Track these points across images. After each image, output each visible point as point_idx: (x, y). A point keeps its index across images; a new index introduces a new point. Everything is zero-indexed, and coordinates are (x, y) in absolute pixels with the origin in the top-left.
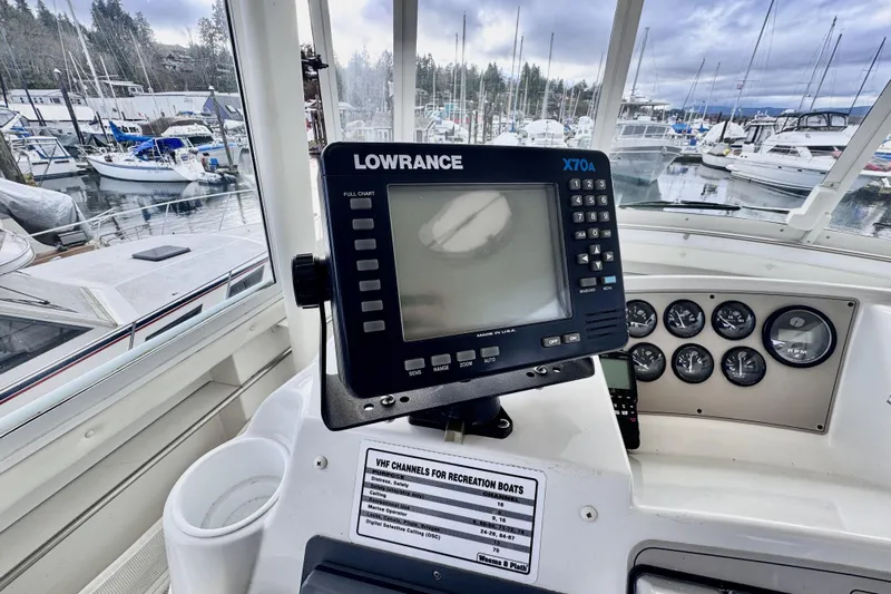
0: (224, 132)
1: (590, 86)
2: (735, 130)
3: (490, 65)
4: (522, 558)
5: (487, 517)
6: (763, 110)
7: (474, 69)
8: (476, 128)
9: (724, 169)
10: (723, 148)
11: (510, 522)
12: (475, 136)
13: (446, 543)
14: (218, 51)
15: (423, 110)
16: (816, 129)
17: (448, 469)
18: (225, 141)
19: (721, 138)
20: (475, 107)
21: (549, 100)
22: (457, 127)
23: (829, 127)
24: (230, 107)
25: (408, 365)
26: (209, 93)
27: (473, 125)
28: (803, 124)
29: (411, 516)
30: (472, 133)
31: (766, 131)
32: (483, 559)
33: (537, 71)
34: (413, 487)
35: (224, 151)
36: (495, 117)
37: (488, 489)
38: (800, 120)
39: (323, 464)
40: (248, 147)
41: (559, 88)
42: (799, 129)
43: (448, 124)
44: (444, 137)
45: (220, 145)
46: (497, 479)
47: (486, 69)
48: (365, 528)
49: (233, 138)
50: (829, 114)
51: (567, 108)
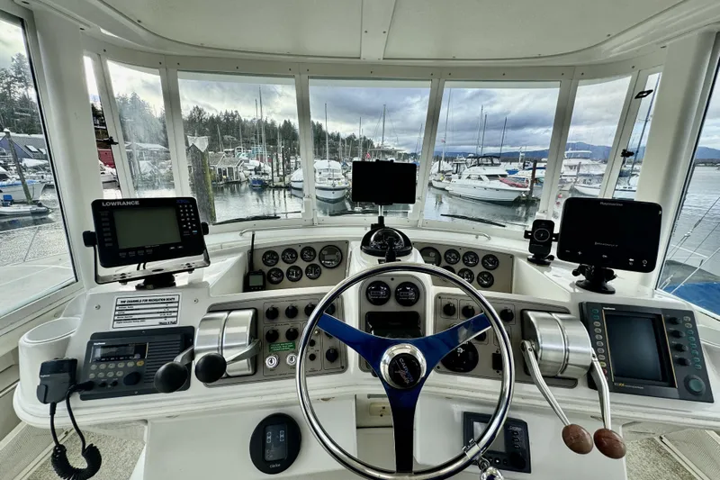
0: (21, 170)
1: (358, 137)
2: (446, 166)
3: (285, 121)
4: (175, 319)
5: (162, 310)
6: (460, 154)
7: (273, 123)
8: (278, 165)
9: (443, 189)
10: (440, 177)
11: (170, 310)
12: (278, 170)
13: (148, 322)
14: (17, 97)
15: (233, 151)
16: (487, 165)
17: (148, 298)
18: (22, 179)
19: (439, 171)
20: (276, 150)
21: (329, 146)
22: (262, 165)
23: (493, 164)
24: (30, 147)
25: (120, 254)
26: (4, 134)
27: (275, 163)
28: (480, 162)
29: (134, 317)
30: (275, 169)
31: (462, 166)
32: (161, 324)
33: (320, 126)
34: (135, 307)
35: (21, 188)
36: (292, 157)
37: (163, 301)
38: (479, 160)
39: (98, 307)
40: (53, 183)
41: (337, 138)
42: (479, 165)
43: (255, 163)
44: (253, 173)
45: (17, 182)
46: (166, 298)
47: (282, 123)
48: (116, 325)
49: (34, 175)
50: (491, 157)
51: (343, 151)
